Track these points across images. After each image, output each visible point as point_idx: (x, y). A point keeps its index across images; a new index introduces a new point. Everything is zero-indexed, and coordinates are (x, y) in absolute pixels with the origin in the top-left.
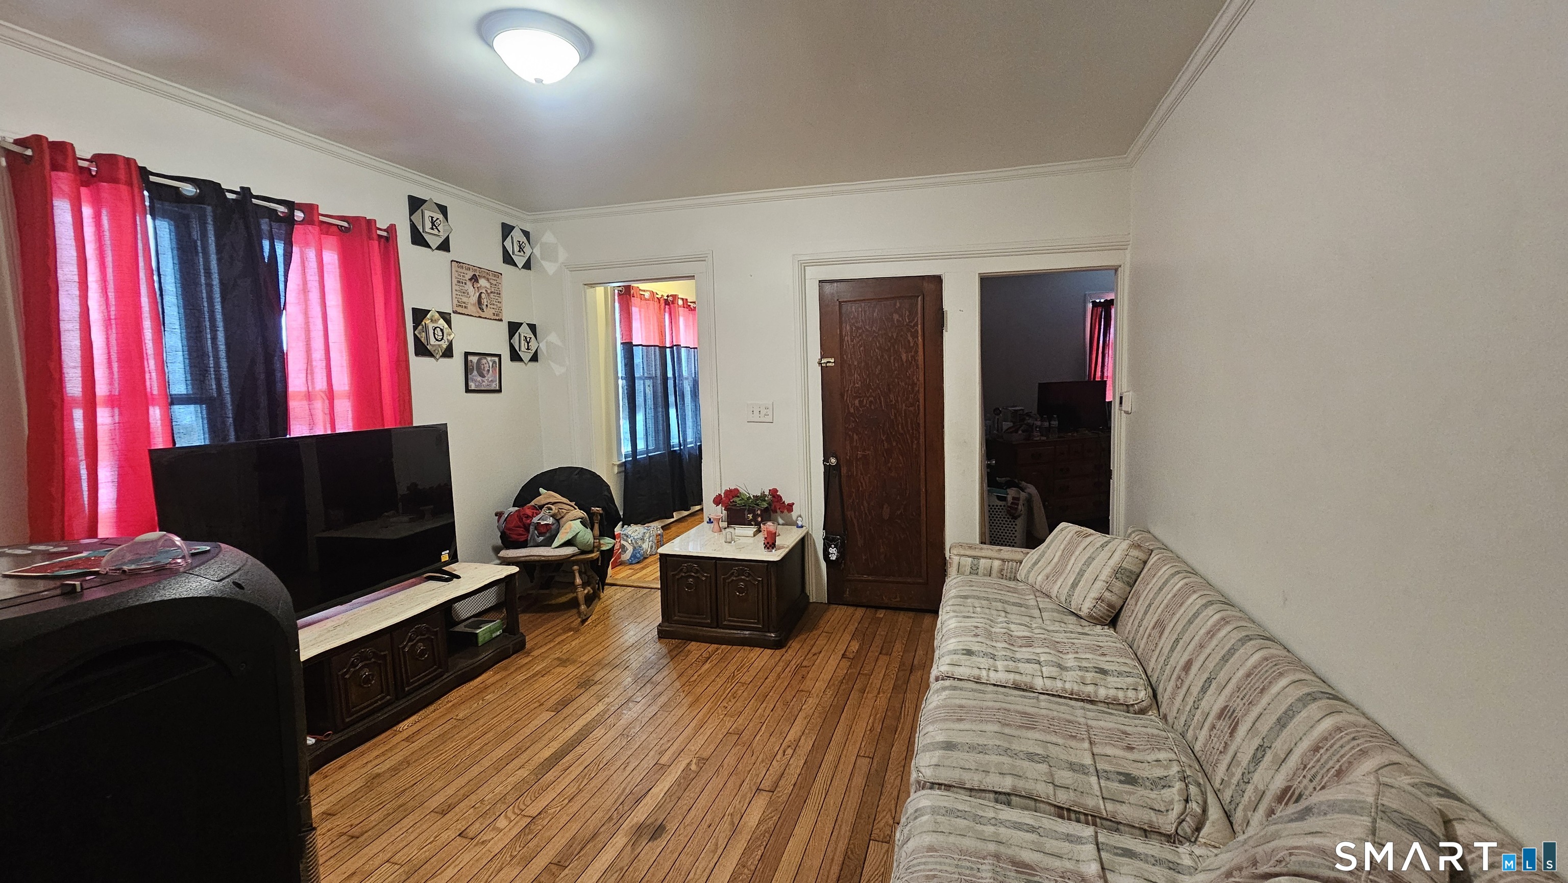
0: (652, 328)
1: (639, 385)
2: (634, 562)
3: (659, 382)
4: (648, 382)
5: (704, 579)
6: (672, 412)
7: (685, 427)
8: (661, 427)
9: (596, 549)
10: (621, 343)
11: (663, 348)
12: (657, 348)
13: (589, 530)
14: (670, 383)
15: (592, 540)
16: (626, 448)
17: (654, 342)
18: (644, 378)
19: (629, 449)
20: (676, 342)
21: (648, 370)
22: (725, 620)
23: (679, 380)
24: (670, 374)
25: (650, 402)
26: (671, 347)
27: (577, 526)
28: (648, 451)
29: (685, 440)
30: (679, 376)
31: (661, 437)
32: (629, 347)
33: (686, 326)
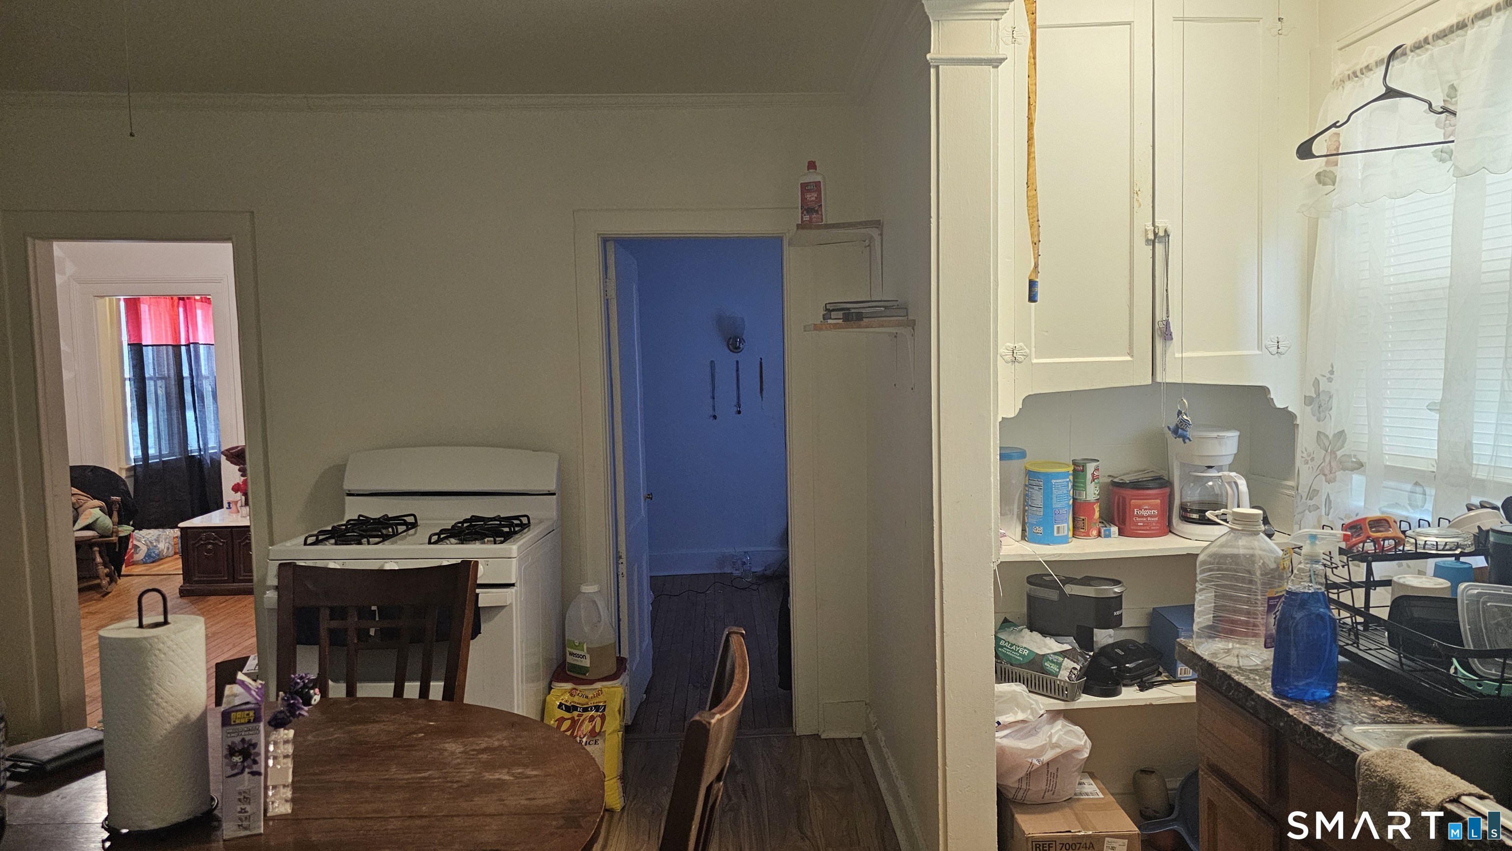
0: (163, 325)
1: (150, 386)
2: (148, 561)
3: (173, 382)
4: (159, 383)
5: (221, 544)
6: (190, 415)
7: (206, 431)
8: (176, 430)
9: (114, 534)
10: (128, 344)
11: (177, 347)
12: (170, 347)
13: (108, 517)
14: (187, 384)
15: (111, 525)
16: (135, 452)
17: (167, 341)
18: (155, 379)
19: (140, 453)
20: (194, 339)
21: (160, 371)
22: (240, 576)
23: (197, 380)
24: (186, 373)
25: (162, 403)
26: (188, 345)
27: (97, 512)
28: (161, 455)
29: (205, 444)
30: (198, 376)
31: (176, 441)
32: (137, 349)
33: (205, 321)
